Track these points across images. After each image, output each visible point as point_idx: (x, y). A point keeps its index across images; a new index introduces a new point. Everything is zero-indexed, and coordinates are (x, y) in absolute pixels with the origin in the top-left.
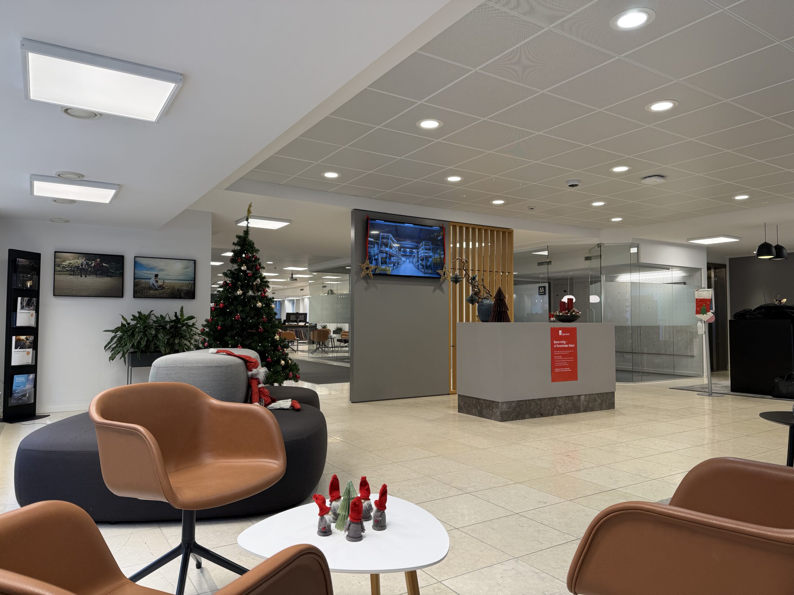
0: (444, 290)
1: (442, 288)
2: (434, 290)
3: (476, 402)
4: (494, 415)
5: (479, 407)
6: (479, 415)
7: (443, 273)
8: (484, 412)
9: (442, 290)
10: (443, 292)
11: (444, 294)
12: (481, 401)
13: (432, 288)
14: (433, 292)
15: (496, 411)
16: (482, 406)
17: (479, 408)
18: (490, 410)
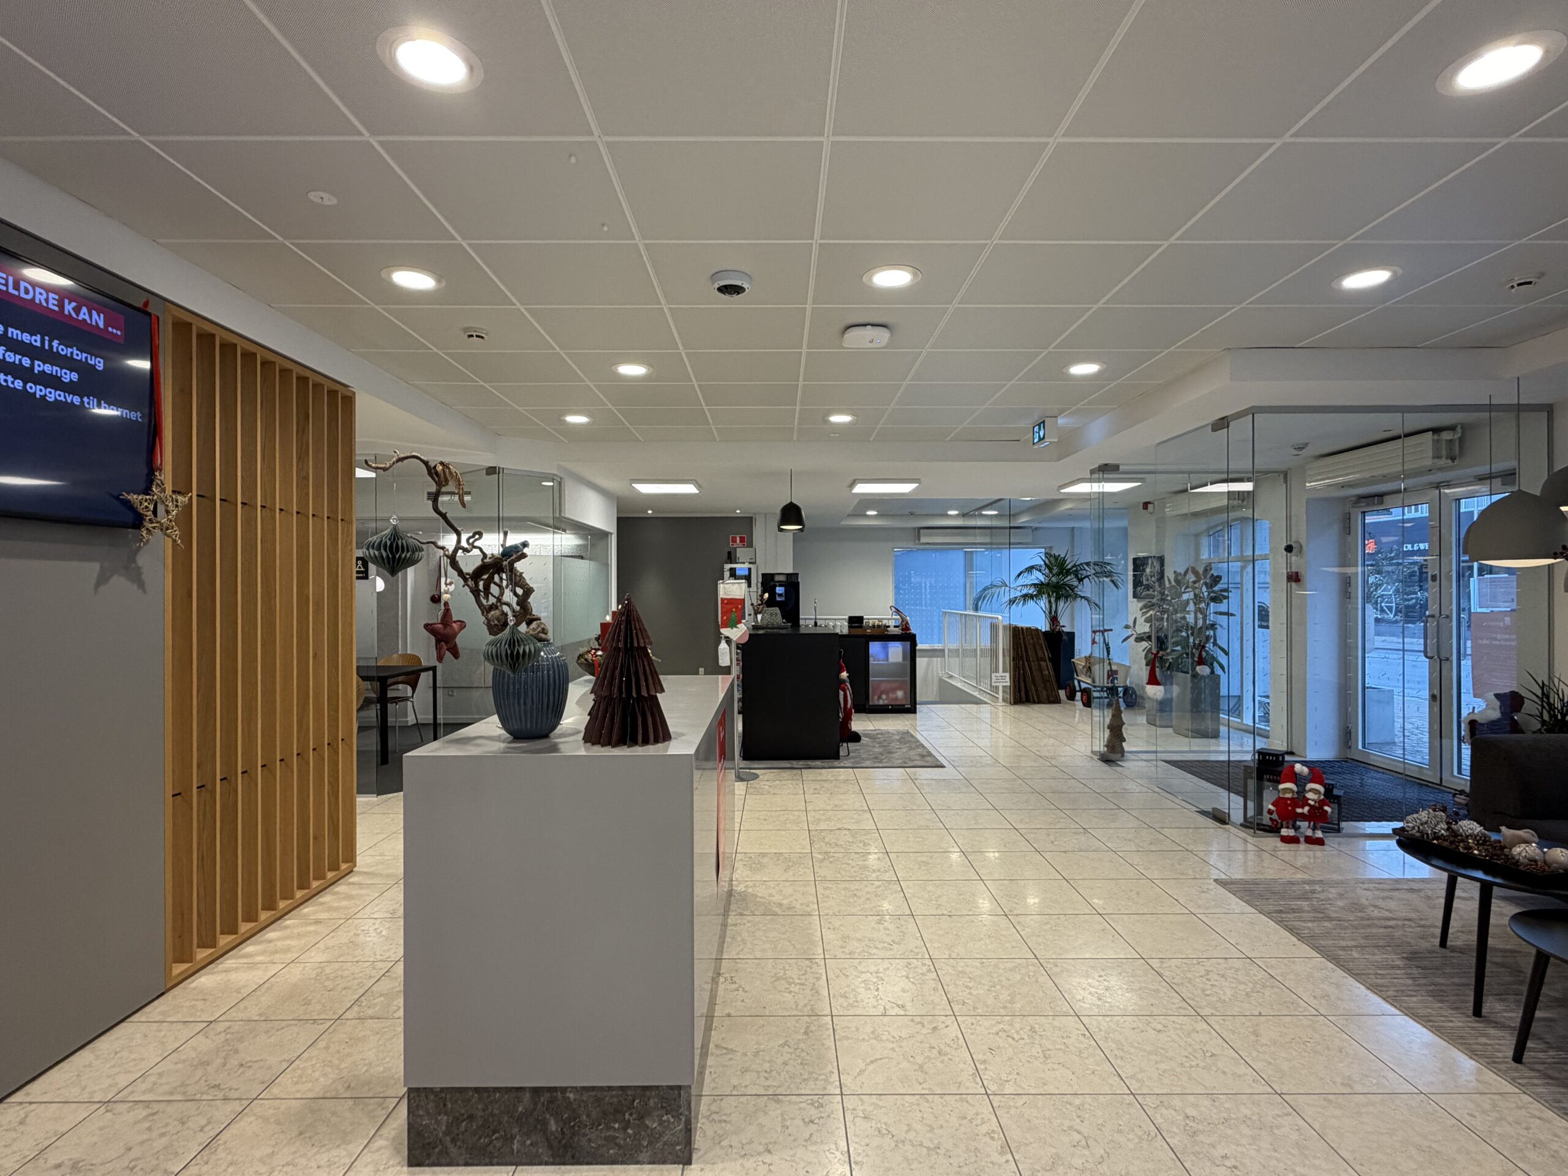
0: (144, 577)
1: (138, 569)
2: (102, 579)
3: (536, 1104)
4: (650, 1143)
5: (552, 1122)
6: (553, 1156)
7: (151, 507)
8: (590, 1141)
9: (137, 578)
10: (141, 585)
11: (144, 591)
12: (571, 1096)
13: (94, 568)
14: (97, 585)
15: (661, 1123)
16: (575, 1116)
17: (553, 1126)
18: (626, 1125)
